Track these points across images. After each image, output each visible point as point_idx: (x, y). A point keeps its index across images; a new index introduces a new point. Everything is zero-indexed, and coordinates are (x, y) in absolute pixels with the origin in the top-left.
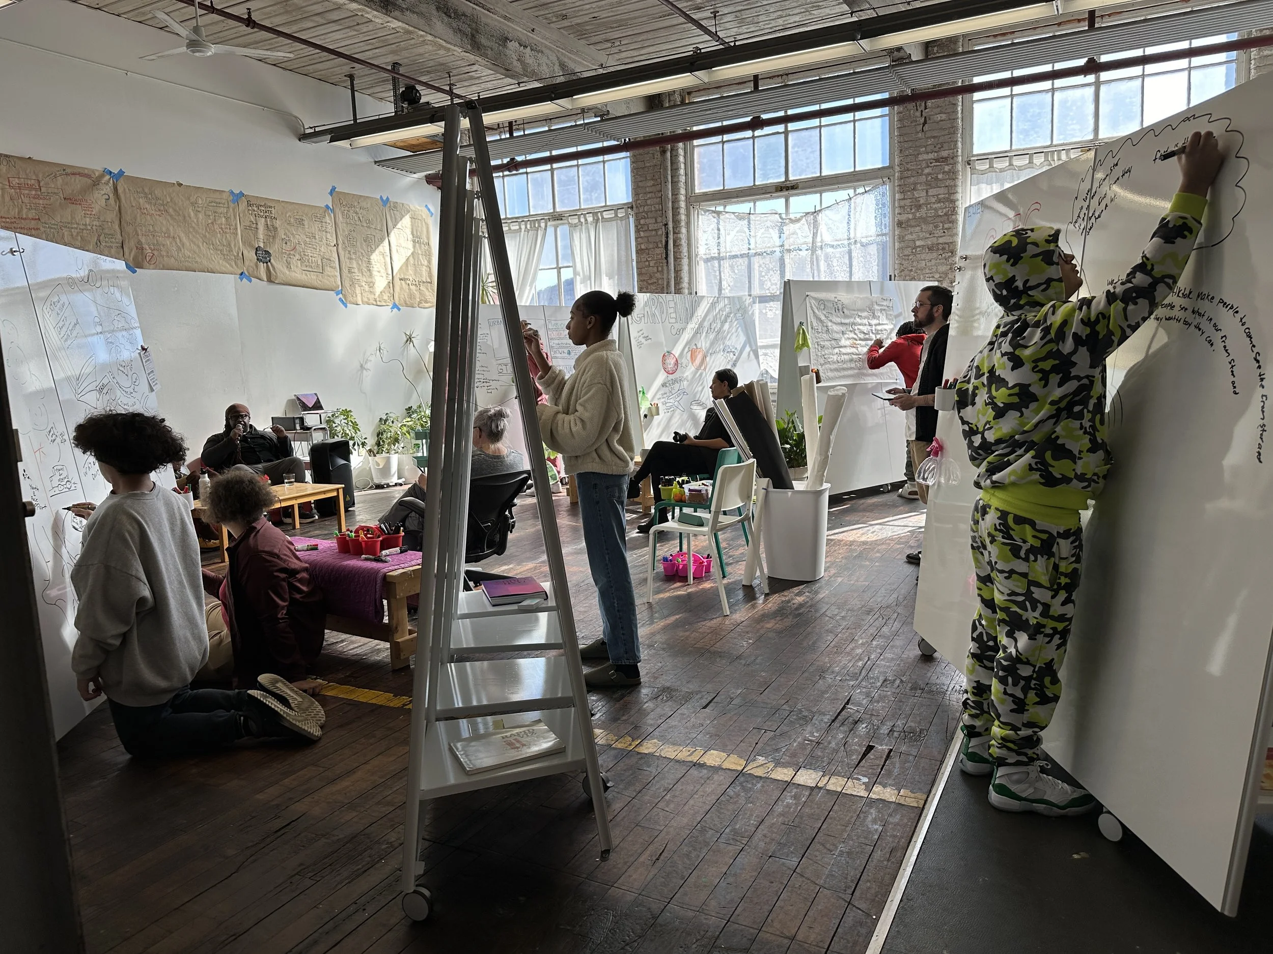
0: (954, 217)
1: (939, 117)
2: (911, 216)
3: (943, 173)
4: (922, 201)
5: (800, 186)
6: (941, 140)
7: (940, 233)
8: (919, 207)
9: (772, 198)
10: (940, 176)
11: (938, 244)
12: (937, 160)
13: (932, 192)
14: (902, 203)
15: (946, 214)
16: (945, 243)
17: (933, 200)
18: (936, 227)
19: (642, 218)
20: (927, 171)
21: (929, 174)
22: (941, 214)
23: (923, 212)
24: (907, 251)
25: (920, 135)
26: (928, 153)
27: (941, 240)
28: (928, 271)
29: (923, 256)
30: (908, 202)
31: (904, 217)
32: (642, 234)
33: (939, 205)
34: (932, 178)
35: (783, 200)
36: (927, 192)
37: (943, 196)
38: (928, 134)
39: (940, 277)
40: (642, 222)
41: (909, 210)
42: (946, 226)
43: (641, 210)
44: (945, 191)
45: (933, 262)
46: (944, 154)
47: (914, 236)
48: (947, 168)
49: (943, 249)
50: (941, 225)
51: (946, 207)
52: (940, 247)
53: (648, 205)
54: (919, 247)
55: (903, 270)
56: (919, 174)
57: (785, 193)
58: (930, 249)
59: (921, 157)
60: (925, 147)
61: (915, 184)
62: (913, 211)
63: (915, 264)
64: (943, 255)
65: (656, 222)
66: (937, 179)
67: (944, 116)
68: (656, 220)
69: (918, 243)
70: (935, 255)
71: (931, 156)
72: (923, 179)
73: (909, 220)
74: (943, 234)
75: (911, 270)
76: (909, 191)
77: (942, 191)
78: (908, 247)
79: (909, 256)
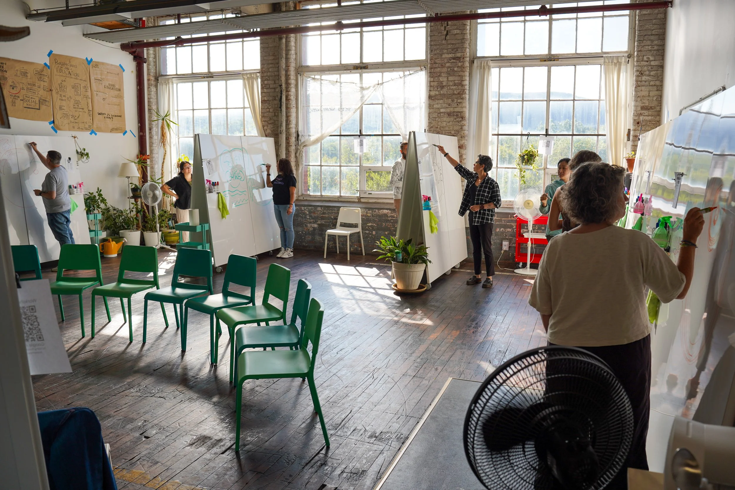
0: (464, 95)
1: (456, 32)
2: (437, 93)
3: (458, 67)
4: (444, 84)
5: (369, 67)
6: (457, 46)
7: (455, 105)
8: (442, 87)
9: (351, 73)
10: (456, 69)
11: (454, 112)
12: (454, 58)
13: (451, 78)
14: (432, 84)
15: (459, 94)
16: (458, 112)
17: (451, 83)
18: (453, 101)
19: (266, 80)
20: (448, 65)
21: (448, 67)
22: (456, 93)
23: (444, 91)
24: (435, 115)
25: (444, 42)
26: (448, 53)
27: (456, 110)
28: (447, 129)
29: (445, 119)
30: (435, 84)
31: (433, 93)
32: (265, 90)
33: (455, 87)
34: (451, 70)
35: (358, 75)
36: (448, 78)
37: (457, 82)
38: (449, 42)
39: (455, 133)
40: (266, 82)
41: (436, 88)
42: (459, 101)
43: (265, 74)
44: (459, 78)
45: (451, 123)
46: (459, 55)
47: (439, 106)
48: (460, 64)
49: (457, 115)
50: (456, 100)
51: (459, 89)
52: (455, 114)
53: (270, 72)
54: (442, 113)
55: (432, 127)
56: (442, 66)
57: (360, 71)
58: (449, 114)
59: (444, 56)
60: (447, 49)
61: (441, 73)
62: (439, 89)
63: (439, 123)
64: (457, 119)
65: (275, 83)
66: (453, 70)
67: (458, 31)
68: (275, 81)
69: (442, 110)
70: (452, 119)
71: (450, 56)
72: (445, 70)
73: (436, 95)
74: (457, 106)
75: (437, 128)
76: (436, 77)
77: (456, 78)
78: (435, 112)
79: (436, 118)
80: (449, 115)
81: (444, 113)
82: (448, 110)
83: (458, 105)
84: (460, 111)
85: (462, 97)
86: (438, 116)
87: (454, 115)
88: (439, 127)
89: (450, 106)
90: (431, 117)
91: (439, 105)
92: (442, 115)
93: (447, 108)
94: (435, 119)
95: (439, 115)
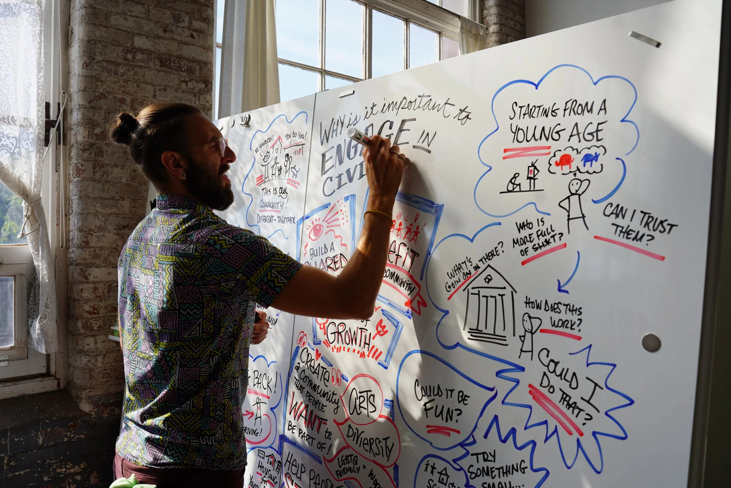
80: (163, 63)
81: (148, 52)
82: (162, 47)
83: (192, 36)
84: (201, 58)
85: (204, 15)
86: (126, 59)
87: (179, 69)
88: (128, 99)
89: (167, 35)
90: (99, 58)
91: (131, 19)
92: (142, 61)
93: (158, 37)
94: (113, 68)
95: (129, 56)
